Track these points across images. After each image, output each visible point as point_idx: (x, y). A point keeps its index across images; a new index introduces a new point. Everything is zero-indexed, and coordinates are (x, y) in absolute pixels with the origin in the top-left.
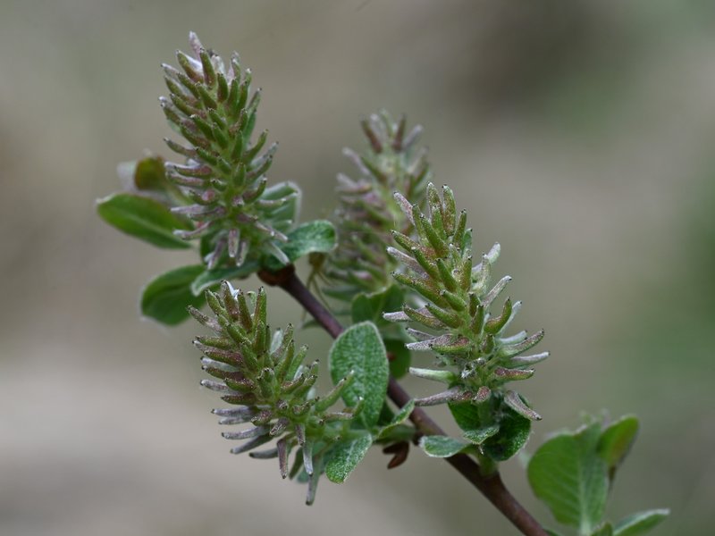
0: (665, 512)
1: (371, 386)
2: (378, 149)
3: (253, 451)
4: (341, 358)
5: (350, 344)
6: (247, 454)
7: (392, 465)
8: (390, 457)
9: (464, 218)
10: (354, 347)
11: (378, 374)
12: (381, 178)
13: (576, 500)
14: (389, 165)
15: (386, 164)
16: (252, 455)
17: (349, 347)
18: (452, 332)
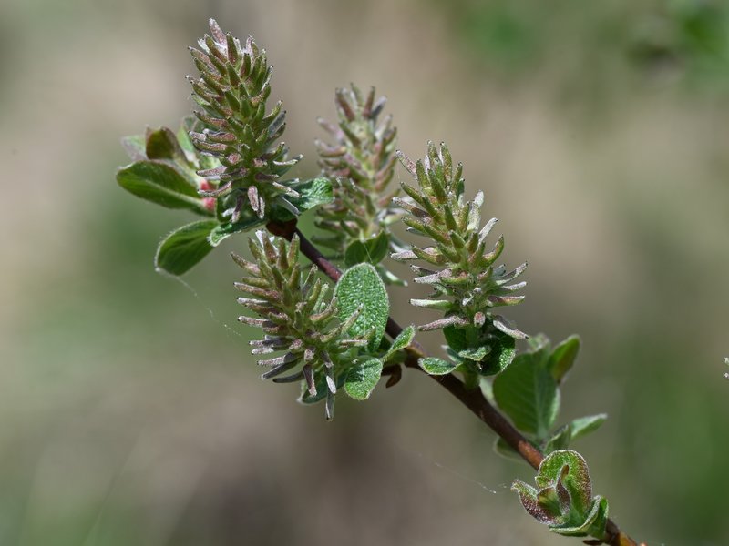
0: (603, 416)
1: (372, 318)
2: (350, 116)
3: (277, 377)
4: (344, 295)
5: (350, 282)
6: (271, 379)
7: (389, 384)
8: (388, 378)
9: (460, 170)
10: (355, 285)
11: (378, 306)
12: (356, 142)
13: (533, 410)
14: (361, 130)
15: (359, 129)
16: (275, 381)
17: (349, 285)
18: (453, 266)
